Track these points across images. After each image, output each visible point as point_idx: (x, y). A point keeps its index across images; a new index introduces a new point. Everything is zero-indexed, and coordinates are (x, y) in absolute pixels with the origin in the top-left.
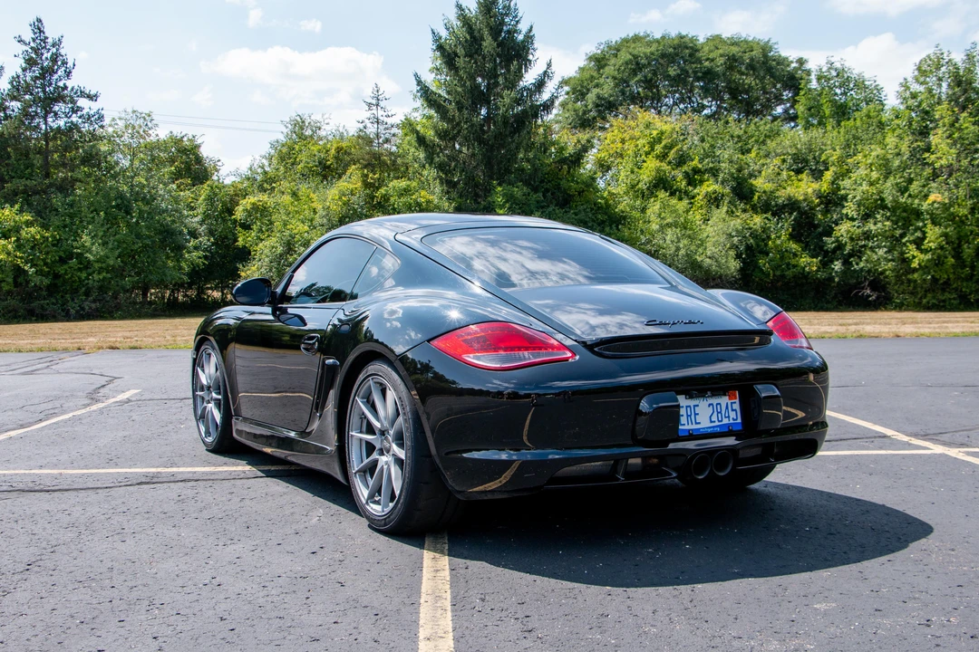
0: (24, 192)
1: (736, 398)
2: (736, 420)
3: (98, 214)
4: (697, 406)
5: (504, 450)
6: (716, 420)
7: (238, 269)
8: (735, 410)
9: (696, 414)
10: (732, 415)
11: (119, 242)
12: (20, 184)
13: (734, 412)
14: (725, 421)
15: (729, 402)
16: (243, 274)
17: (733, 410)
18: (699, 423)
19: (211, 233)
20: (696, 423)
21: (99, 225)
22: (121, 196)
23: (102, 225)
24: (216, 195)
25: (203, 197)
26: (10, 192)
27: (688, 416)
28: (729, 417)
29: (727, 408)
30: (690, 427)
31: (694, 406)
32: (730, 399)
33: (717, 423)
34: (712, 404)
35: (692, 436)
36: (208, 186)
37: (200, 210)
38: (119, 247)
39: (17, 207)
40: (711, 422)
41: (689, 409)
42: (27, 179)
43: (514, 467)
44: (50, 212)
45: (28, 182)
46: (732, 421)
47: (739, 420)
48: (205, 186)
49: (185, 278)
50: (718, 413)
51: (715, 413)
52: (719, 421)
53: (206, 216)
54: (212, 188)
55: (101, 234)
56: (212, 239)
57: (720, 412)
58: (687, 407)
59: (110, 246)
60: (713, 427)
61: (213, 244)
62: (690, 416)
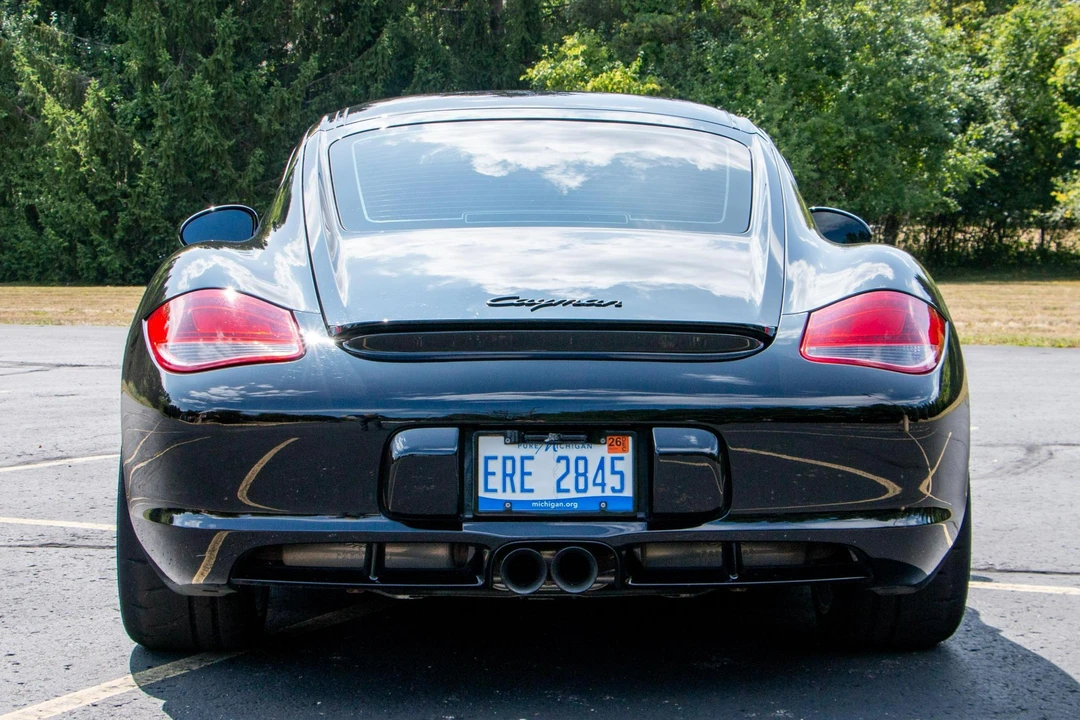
0: (652, 37)
1: (625, 450)
2: (621, 490)
3: (776, 79)
4: (532, 458)
5: (198, 512)
6: (572, 487)
7: (1052, 187)
8: (621, 474)
9: (523, 474)
10: (613, 481)
11: (814, 133)
12: (646, 22)
13: (617, 477)
14: (594, 492)
15: (608, 458)
16: (1061, 198)
17: (614, 472)
18: (531, 491)
19: (1015, 111)
20: (523, 490)
21: (776, 99)
22: (825, 39)
23: (784, 99)
24: (1027, 32)
25: (1001, 39)
26: (629, 39)
27: (505, 475)
28: (603, 485)
29: (601, 466)
30: (509, 496)
31: (523, 459)
32: (610, 451)
33: (573, 494)
34: (567, 459)
35: (510, 515)
36: (1015, 16)
37: (996, 66)
38: (811, 140)
39: (635, 65)
40: (559, 490)
41: (509, 463)
42: (660, 13)
43: (216, 543)
44: (693, 75)
45: (659, 19)
46: (608, 493)
47: (628, 492)
48: (1009, 17)
49: (952, 203)
50: (578, 475)
51: (572, 474)
52: (578, 490)
53: (1008, 79)
54: (1022, 20)
55: (778, 116)
56: (1015, 126)
57: (585, 474)
58: (505, 459)
59: (794, 139)
60: (564, 501)
61: (1016, 135)
62: (512, 476)
